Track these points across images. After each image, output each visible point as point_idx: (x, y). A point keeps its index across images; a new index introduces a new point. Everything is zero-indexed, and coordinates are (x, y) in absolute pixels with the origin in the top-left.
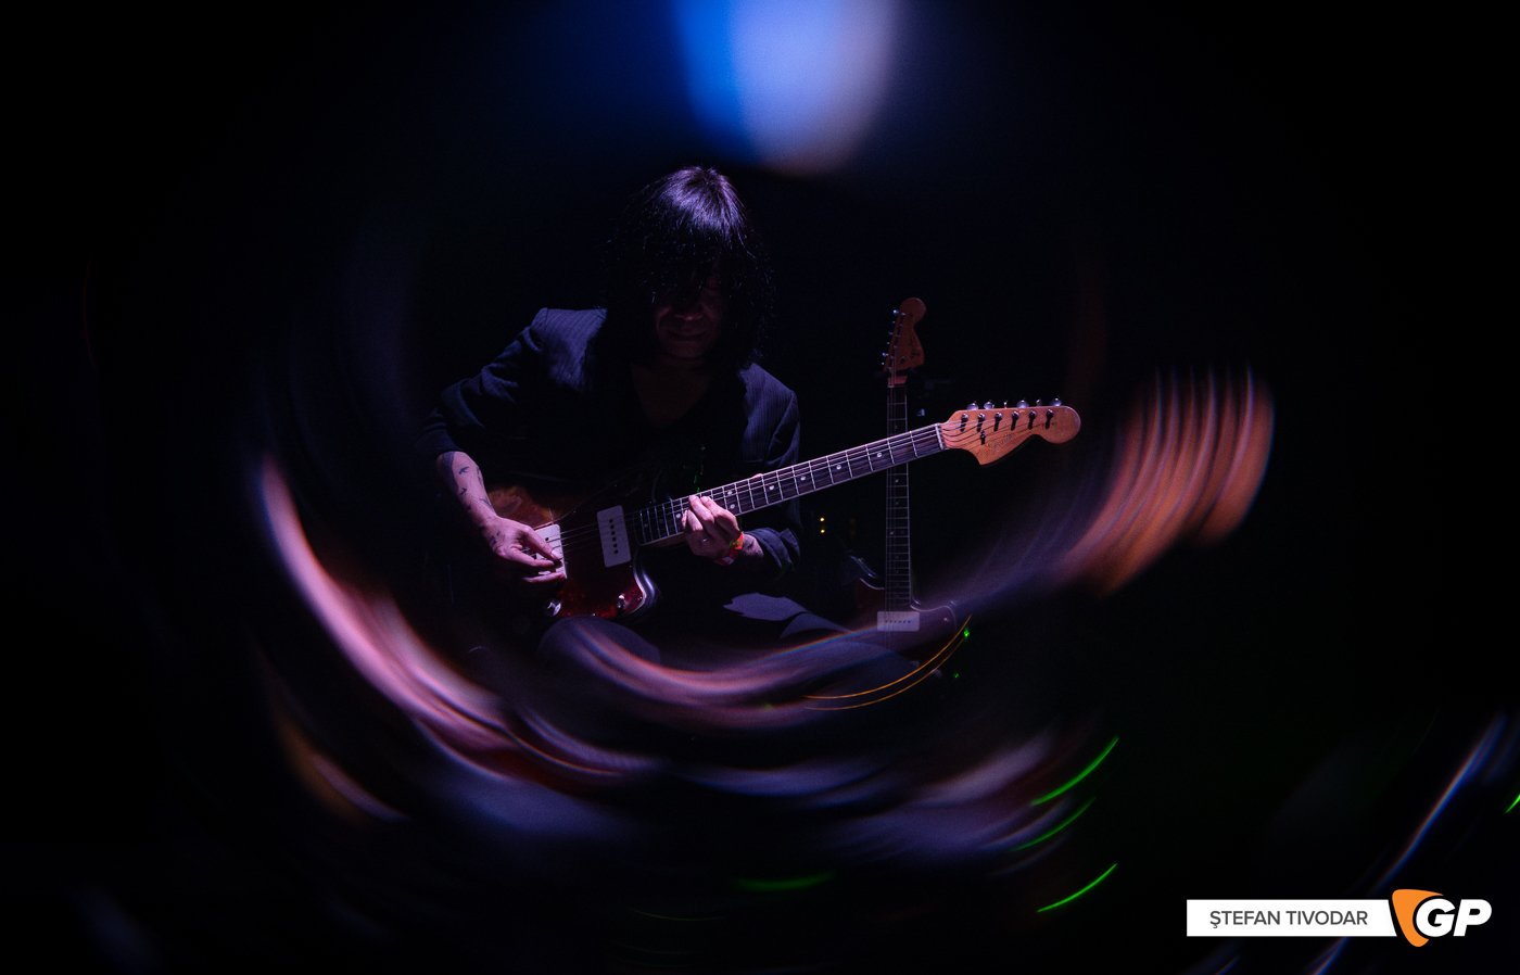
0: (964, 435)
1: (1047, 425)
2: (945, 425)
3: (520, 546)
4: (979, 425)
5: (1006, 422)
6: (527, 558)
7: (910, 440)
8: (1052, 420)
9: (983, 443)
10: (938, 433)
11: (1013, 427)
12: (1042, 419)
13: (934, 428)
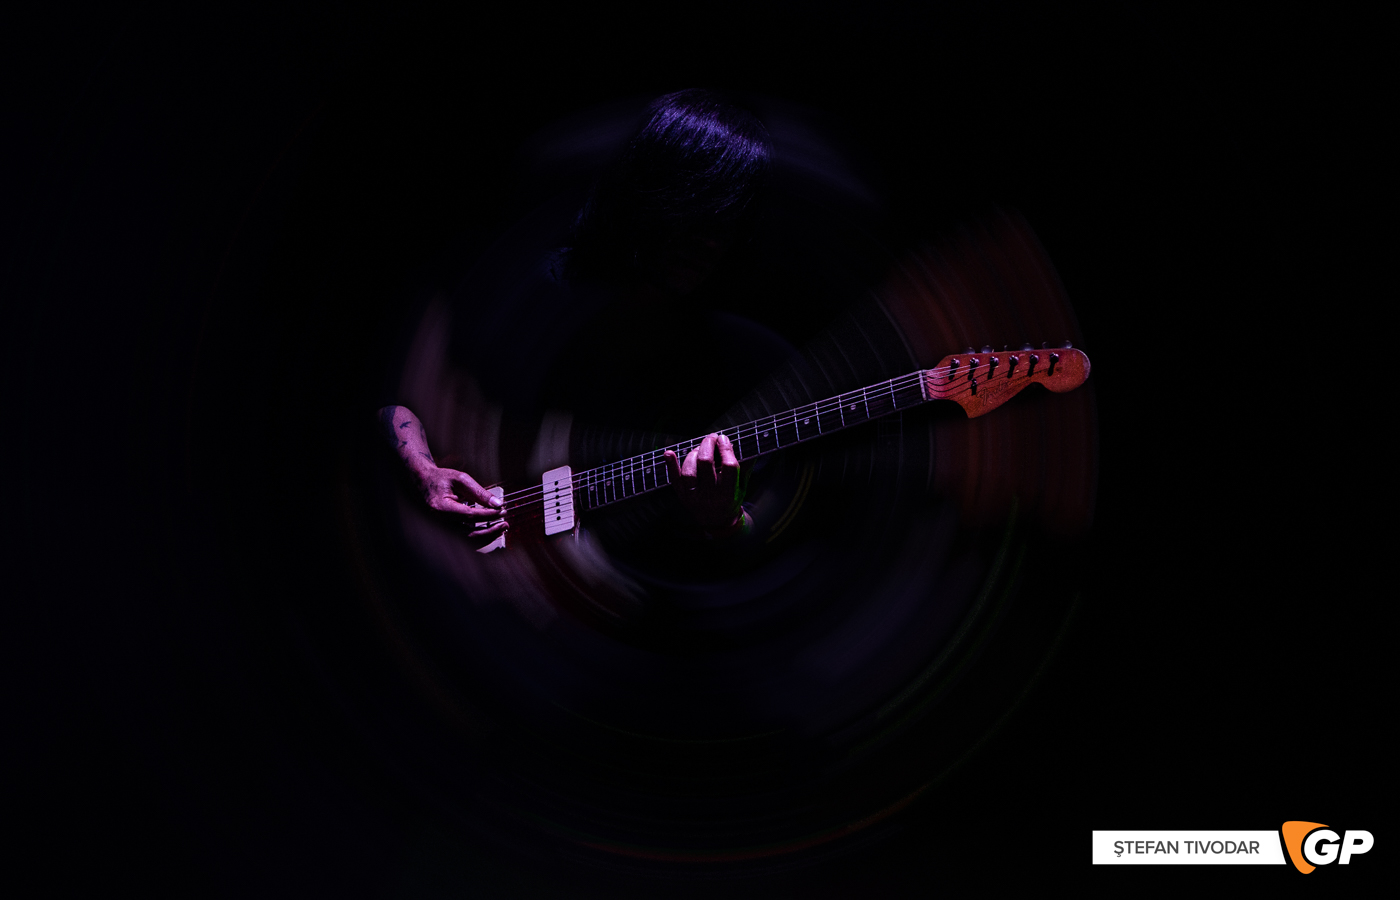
0: (954, 384)
1: (1050, 372)
2: (931, 373)
3: (455, 497)
4: (972, 372)
5: (1002, 368)
6: (462, 507)
7: (889, 390)
8: (1057, 365)
9: (974, 392)
10: (922, 381)
11: (1010, 374)
12: (1045, 364)
13: (917, 376)
